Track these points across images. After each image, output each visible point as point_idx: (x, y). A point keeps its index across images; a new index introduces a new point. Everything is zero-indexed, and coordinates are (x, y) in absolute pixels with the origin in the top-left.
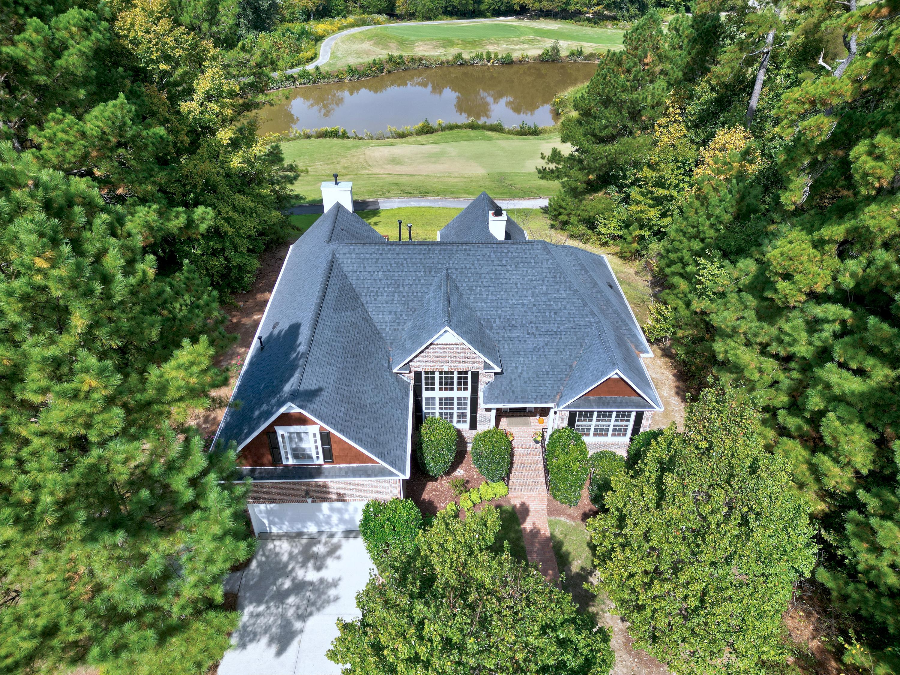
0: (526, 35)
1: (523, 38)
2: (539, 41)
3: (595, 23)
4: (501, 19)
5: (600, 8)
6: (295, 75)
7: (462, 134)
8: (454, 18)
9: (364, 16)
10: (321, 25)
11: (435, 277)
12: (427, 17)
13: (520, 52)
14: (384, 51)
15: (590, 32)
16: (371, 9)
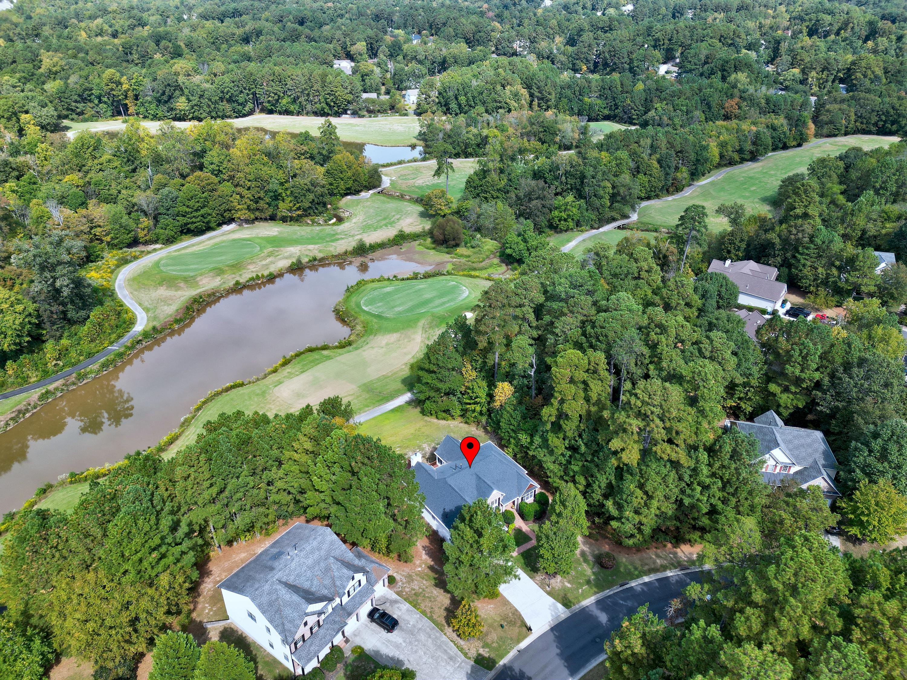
0: (265, 247)
1: (265, 252)
2: (278, 251)
3: (297, 220)
4: (225, 228)
5: (299, 212)
6: (140, 338)
7: (311, 358)
8: (189, 235)
9: (118, 253)
10: (93, 274)
11: (475, 476)
12: (170, 241)
13: (273, 266)
14: (179, 293)
15: (303, 233)
16: (121, 245)
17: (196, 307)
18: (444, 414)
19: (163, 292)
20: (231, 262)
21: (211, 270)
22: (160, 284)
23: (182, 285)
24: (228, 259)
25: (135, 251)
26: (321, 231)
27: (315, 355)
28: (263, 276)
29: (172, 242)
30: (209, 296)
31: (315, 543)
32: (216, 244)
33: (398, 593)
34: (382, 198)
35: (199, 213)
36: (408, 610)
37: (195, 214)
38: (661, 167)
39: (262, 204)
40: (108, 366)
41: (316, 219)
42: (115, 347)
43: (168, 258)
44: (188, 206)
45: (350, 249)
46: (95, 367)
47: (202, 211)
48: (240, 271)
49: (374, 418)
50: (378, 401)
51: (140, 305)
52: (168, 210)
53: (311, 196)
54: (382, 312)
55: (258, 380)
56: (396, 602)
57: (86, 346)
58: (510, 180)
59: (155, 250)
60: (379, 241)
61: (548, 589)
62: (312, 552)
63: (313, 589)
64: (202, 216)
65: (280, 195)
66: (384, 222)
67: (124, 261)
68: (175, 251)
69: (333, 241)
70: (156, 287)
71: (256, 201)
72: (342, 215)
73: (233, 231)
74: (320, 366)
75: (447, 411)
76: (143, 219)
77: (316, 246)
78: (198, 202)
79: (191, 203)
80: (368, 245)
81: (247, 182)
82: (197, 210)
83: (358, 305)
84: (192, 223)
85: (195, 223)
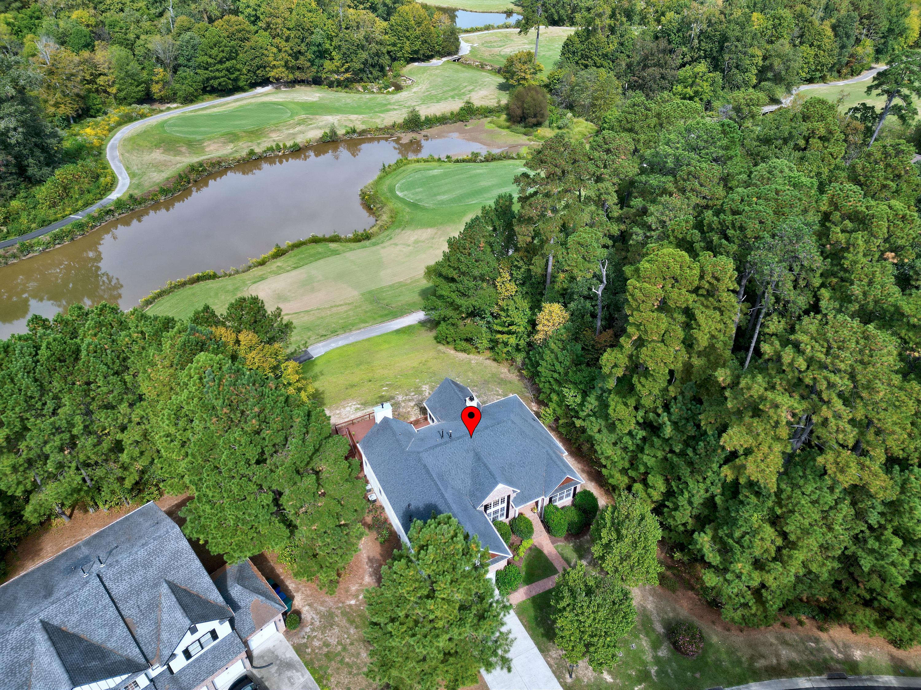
0: (297, 114)
1: (297, 118)
2: (311, 119)
3: (346, 87)
4: (259, 90)
5: (348, 75)
6: (112, 208)
7: (312, 251)
8: (214, 95)
9: (125, 109)
10: (88, 130)
11: (472, 454)
12: (189, 100)
13: (301, 136)
14: (178, 158)
15: (348, 101)
16: (129, 100)
17: (193, 176)
18: (464, 344)
19: (157, 155)
20: (250, 128)
21: (222, 135)
22: (157, 146)
23: (183, 149)
24: (248, 124)
25: (145, 108)
26: (371, 100)
27: (320, 248)
28: (285, 146)
29: (191, 102)
30: (213, 165)
31: (141, 554)
32: (241, 106)
33: (299, 649)
34: (456, 66)
35: (224, 66)
37: (219, 66)
38: (836, 36)
39: (302, 61)
40: (62, 238)
41: (369, 85)
42: (78, 217)
43: (179, 118)
44: (210, 56)
45: (400, 120)
46: (46, 238)
47: (228, 64)
48: (259, 139)
49: (368, 340)
50: (381, 316)
51: (127, 169)
52: (189, 60)
53: (364, 55)
54: (420, 200)
55: (237, 272)
56: (289, 665)
57: (43, 212)
58: (622, 44)
59: (169, 109)
60: (438, 114)
61: (569, 680)
62: (131, 570)
63: (111, 645)
64: (228, 70)
65: (326, 51)
66: (452, 93)
67: (128, 119)
68: (191, 111)
69: (382, 112)
70: (151, 150)
71: (297, 55)
72: (403, 84)
73: (266, 94)
74: (321, 262)
75: (469, 340)
76: (159, 69)
77: (360, 117)
78: (223, 51)
79: (214, 52)
80: (423, 118)
81: (285, 30)
82: (221, 62)
83: (392, 190)
84: (216, 78)
85: (219, 78)
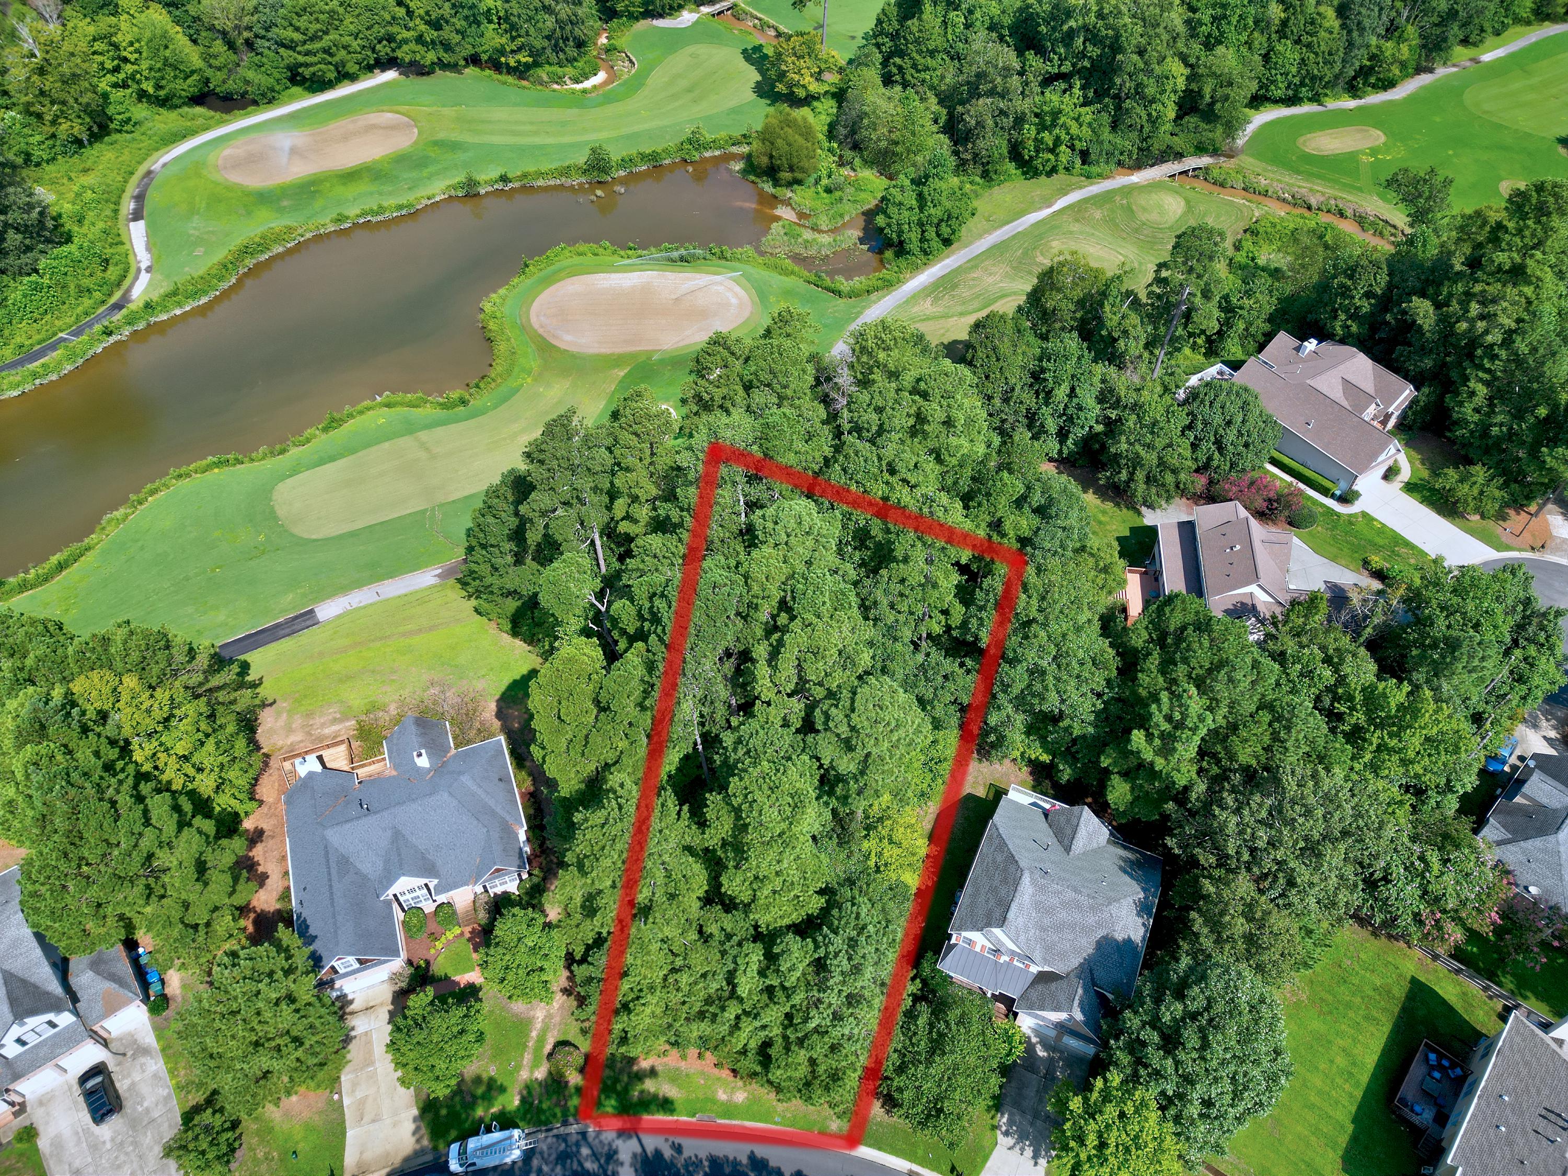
3: (521, 75)
4: (377, 77)
5: (523, 57)
8: (302, 88)
9: (169, 117)
12: (269, 96)
16: (176, 101)
29: (273, 100)
33: (159, 1033)
35: (317, 45)
36: (155, 1076)
37: (311, 45)
41: (559, 72)
44: (297, 29)
47: (326, 42)
52: (267, 29)
53: (550, 23)
56: (145, 1051)
64: (327, 51)
79: (302, 23)
82: (314, 38)
84: (307, 65)
85: (312, 65)
